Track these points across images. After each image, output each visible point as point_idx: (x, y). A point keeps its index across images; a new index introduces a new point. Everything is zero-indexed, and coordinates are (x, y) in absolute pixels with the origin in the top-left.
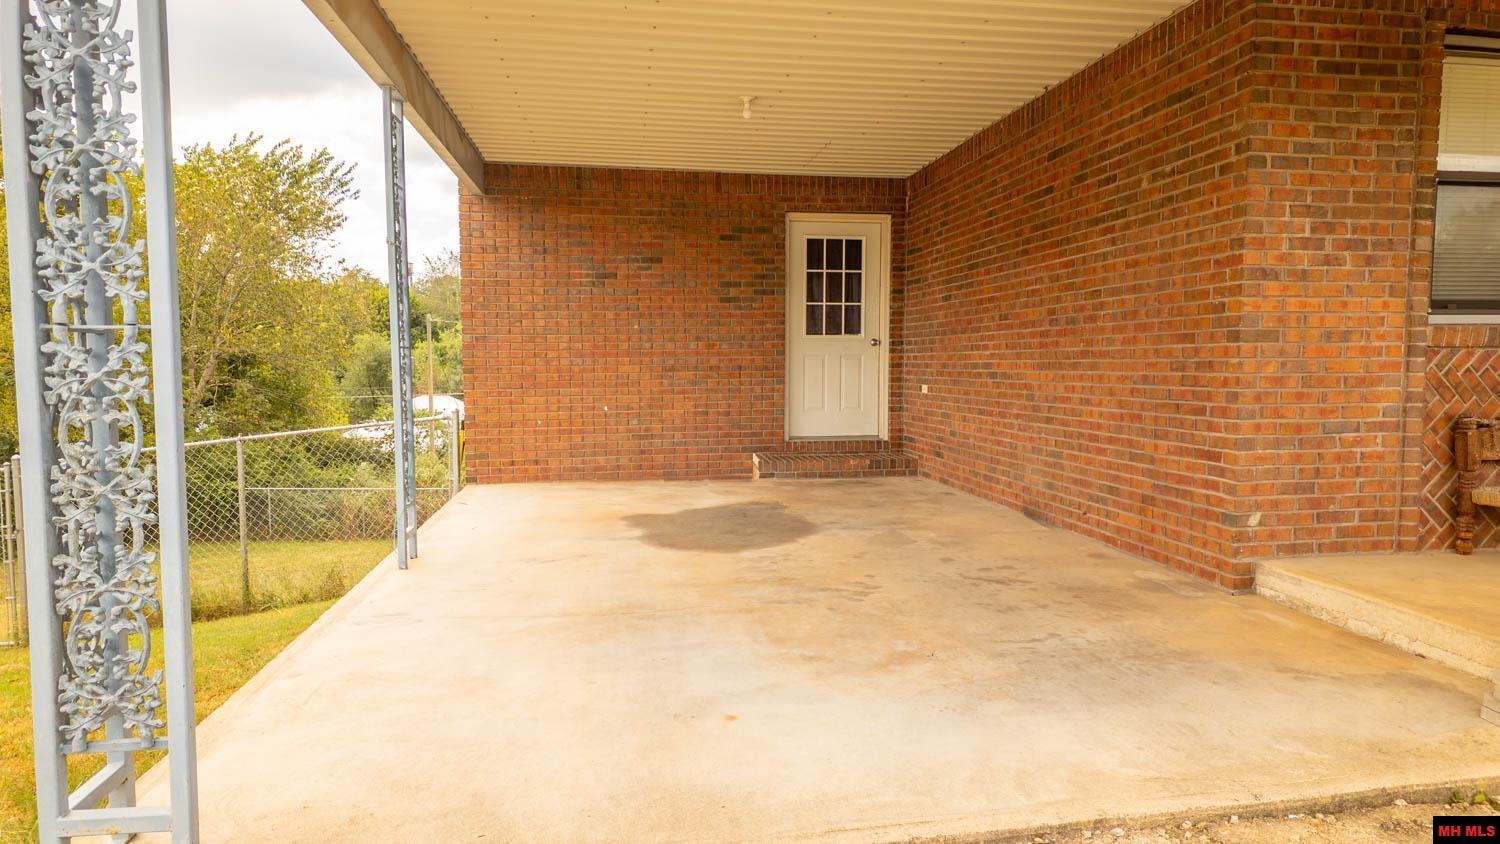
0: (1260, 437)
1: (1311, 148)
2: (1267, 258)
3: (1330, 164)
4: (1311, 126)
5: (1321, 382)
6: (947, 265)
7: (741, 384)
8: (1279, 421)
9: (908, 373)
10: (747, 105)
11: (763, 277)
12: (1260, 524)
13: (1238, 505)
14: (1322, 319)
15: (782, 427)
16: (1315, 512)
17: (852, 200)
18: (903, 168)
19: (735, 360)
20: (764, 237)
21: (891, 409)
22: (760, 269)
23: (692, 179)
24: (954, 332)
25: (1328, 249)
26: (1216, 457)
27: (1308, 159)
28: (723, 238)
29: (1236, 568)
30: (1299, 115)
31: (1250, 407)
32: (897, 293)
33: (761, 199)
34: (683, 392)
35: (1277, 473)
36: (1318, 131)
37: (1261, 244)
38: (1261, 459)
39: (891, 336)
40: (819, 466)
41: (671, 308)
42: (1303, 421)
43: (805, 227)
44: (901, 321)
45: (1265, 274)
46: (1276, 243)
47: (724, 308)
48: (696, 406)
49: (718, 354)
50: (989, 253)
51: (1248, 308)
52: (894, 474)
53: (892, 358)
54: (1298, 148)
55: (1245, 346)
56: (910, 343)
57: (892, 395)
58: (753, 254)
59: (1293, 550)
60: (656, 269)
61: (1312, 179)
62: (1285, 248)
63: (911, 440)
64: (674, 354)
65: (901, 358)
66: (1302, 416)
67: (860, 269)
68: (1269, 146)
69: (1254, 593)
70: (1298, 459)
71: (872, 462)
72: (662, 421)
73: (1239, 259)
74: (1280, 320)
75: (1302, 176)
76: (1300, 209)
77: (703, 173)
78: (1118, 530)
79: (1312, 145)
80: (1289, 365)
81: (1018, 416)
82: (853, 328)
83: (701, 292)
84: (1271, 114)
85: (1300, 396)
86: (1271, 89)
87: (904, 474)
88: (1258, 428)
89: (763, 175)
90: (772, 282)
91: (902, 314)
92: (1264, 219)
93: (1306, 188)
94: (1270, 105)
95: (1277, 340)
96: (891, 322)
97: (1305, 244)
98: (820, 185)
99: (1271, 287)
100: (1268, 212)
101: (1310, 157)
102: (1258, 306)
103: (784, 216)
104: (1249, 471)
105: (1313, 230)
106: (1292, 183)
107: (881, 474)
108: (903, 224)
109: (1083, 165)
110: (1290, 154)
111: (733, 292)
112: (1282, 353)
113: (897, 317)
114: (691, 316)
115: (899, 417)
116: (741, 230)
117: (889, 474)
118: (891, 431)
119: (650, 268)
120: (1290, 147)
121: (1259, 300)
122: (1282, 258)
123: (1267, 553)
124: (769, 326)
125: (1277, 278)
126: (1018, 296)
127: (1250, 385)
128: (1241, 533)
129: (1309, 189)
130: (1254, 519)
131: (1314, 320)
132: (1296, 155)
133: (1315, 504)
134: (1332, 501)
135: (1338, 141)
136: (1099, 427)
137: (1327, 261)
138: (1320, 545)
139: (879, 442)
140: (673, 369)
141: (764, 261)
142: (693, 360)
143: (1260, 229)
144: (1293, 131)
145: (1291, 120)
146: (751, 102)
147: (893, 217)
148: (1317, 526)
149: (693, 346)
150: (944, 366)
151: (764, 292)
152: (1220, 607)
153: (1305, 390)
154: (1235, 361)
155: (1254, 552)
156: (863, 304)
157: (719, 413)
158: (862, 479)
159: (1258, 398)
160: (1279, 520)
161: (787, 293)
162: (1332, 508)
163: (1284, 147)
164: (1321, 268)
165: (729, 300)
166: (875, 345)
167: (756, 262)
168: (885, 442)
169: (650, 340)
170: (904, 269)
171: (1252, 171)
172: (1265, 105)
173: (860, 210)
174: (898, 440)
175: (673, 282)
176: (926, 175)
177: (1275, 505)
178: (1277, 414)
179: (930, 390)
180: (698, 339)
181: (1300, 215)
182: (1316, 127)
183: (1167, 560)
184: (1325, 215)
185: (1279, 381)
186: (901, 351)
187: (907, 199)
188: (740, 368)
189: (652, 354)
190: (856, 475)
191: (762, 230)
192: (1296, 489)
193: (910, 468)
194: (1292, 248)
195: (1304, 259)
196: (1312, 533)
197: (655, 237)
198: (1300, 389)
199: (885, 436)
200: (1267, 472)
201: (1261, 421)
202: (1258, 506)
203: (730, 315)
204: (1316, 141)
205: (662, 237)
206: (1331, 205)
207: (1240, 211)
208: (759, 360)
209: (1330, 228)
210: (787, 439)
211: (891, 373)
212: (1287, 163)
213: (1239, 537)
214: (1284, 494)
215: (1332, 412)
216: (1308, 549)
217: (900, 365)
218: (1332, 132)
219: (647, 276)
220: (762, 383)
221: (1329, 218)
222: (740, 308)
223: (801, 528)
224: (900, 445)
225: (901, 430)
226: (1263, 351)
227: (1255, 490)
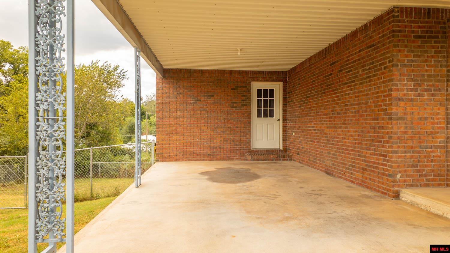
0: (399, 150)
1: (413, 61)
2: (400, 95)
3: (419, 66)
4: (412, 54)
5: (419, 133)
6: (300, 97)
7: (237, 132)
8: (406, 145)
9: (288, 129)
10: (239, 51)
11: (244, 100)
12: (401, 177)
13: (393, 171)
14: (418, 113)
15: (250, 145)
16: (419, 174)
17: (271, 78)
18: (286, 67)
19: (236, 125)
20: (244, 89)
21: (283, 140)
22: (243, 98)
23: (223, 72)
24: (303, 117)
25: (419, 92)
26: (386, 156)
27: (411, 64)
28: (232, 89)
29: (393, 191)
30: (408, 51)
31: (396, 141)
32: (285, 105)
33: (243, 78)
34: (220, 135)
35: (406, 161)
36: (414, 56)
37: (398, 90)
38: (400, 157)
39: (283, 118)
40: (261, 157)
41: (216, 110)
42: (413, 145)
43: (256, 86)
44: (286, 113)
45: (399, 100)
46: (402, 90)
47: (233, 110)
48: (224, 139)
49: (230, 123)
50: (313, 93)
51: (394, 110)
52: (284, 160)
53: (283, 125)
54: (408, 61)
55: (394, 122)
56: (289, 120)
57: (283, 136)
58: (241, 94)
59: (412, 186)
60: (212, 99)
61: (413, 71)
62: (405, 92)
63: (290, 150)
64: (217, 123)
65: (286, 124)
66: (413, 144)
67: (273, 98)
68: (399, 61)
69: (399, 199)
70: (412, 157)
71: (277, 156)
72: (214, 143)
73: (391, 95)
74: (405, 114)
75: (410, 69)
76: (410, 80)
77: (227, 70)
78: (355, 179)
79: (413, 60)
80: (408, 128)
81: (323, 143)
82: (271, 115)
83: (226, 105)
84: (399, 51)
85: (412, 137)
86: (399, 44)
87: (288, 160)
88: (399, 147)
89: (244, 71)
90: (247, 102)
91: (286, 111)
92: (398, 83)
93: (411, 73)
94: (399, 48)
95: (404, 120)
96: (283, 113)
97: (412, 90)
98: (261, 73)
99: (402, 103)
100: (400, 80)
101: (412, 64)
102: (397, 109)
103: (250, 83)
104: (396, 161)
105: (414, 86)
106: (407, 72)
107: (280, 160)
108: (286, 84)
109: (341, 67)
110: (406, 63)
111: (235, 105)
112: (406, 124)
113: (285, 112)
114: (222, 112)
115: (286, 142)
116: (238, 87)
117: (283, 160)
118: (283, 147)
119: (210, 98)
120: (406, 61)
121: (398, 107)
122: (404, 95)
123: (403, 187)
124: (246, 115)
125: (403, 101)
126: (322, 106)
127: (395, 134)
128: (394, 180)
129: (413, 73)
130: (399, 176)
131: (416, 114)
132: (407, 63)
133: (419, 171)
134: (424, 170)
135: (421, 59)
136: (348, 146)
137: (419, 95)
138: (420, 184)
139: (280, 150)
140: (217, 128)
141: (244, 96)
142: (223, 125)
143: (397, 85)
144: (407, 56)
145: (406, 53)
146: (240, 50)
147: (283, 82)
148: (419, 178)
149: (223, 121)
150: (299, 127)
151: (244, 105)
152: (389, 204)
153: (414, 135)
154: (391, 126)
155: (399, 186)
156: (274, 108)
157: (231, 141)
158: (275, 162)
159: (398, 138)
160: (407, 176)
161: (251, 105)
162: (424, 173)
163: (404, 61)
164: (417, 97)
165: (234, 107)
166: (278, 120)
167: (242, 96)
168: (282, 150)
169: (210, 119)
170: (287, 98)
171: (394, 68)
172: (397, 48)
173: (273, 80)
174: (285, 150)
175: (217, 102)
176: (293, 70)
177: (405, 171)
178: (405, 143)
179: (295, 134)
180: (225, 119)
181: (410, 81)
182: (414, 55)
183: (371, 188)
184: (418, 81)
185: (405, 133)
186: (286, 122)
187: (287, 77)
188: (237, 127)
189: (211, 123)
190: (273, 160)
191: (244, 87)
192: (412, 166)
193: (289, 158)
194: (407, 91)
195: (412, 95)
196: (418, 180)
197: (212, 89)
198: (412, 135)
199: (282, 148)
200: (402, 161)
201: (400, 145)
202: (400, 172)
203: (234, 112)
204: (414, 59)
205: (214, 89)
206: (419, 78)
207: (391, 80)
208: (243, 125)
209: (420, 85)
210: (251, 149)
211: (283, 129)
212: (405, 66)
213: (394, 181)
214: (408, 168)
215: (423, 142)
216: (417, 186)
217: (286, 127)
218: (419, 56)
219: (210, 101)
220: (244, 132)
221: (419, 82)
222: (237, 110)
223: (255, 177)
224: (286, 151)
225: (286, 146)
226: (399, 123)
227: (398, 167)
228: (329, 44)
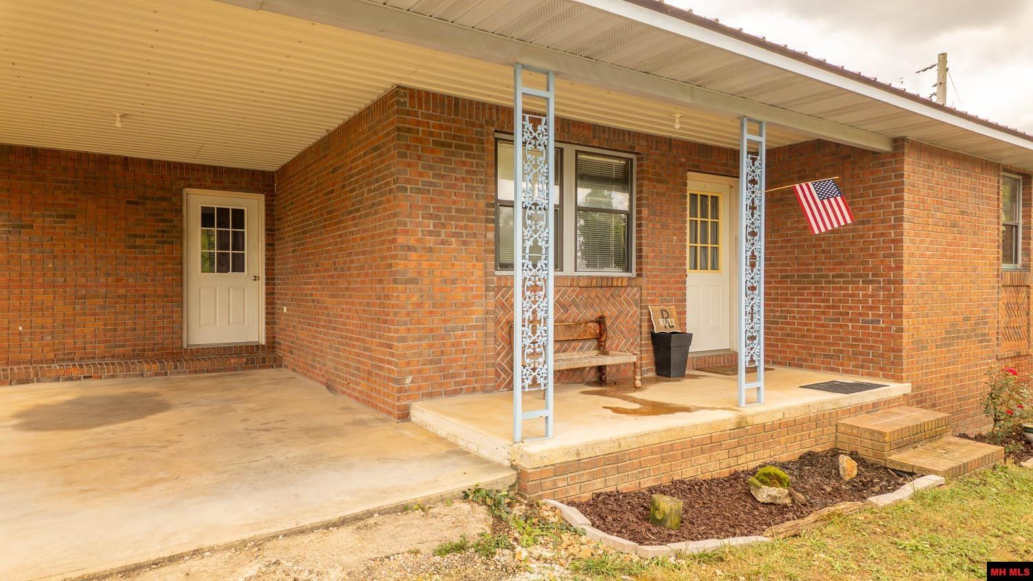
0: (410, 335)
1: (431, 184)
2: (411, 241)
3: (441, 193)
4: (431, 173)
5: (442, 305)
6: (294, 230)
7: (145, 307)
8: (420, 326)
9: (278, 299)
10: (118, 119)
11: (164, 231)
12: (412, 382)
13: (399, 373)
14: (441, 273)
15: (181, 338)
16: (442, 374)
17: (235, 183)
18: (270, 162)
19: (141, 290)
20: (164, 204)
21: (267, 323)
22: (161, 226)
23: (104, 160)
24: (297, 273)
25: (443, 236)
26: (390, 347)
27: (430, 190)
28: (129, 203)
29: (399, 408)
30: (424, 167)
31: (404, 319)
32: (270, 246)
33: (162, 177)
34: (94, 314)
35: (420, 354)
36: (435, 176)
37: (406, 232)
38: (412, 347)
39: (266, 274)
40: (206, 365)
41: (82, 252)
42: (433, 326)
43: (198, 199)
44: (273, 265)
45: (409, 248)
46: (414, 233)
47: (132, 252)
48: (105, 325)
49: (125, 286)
50: (310, 225)
51: (400, 267)
52: (265, 367)
53: (267, 289)
54: (424, 184)
55: (400, 287)
56: (278, 279)
57: (267, 313)
58: (156, 215)
59: (431, 395)
60: (69, 223)
61: (432, 200)
62: (420, 235)
63: (279, 344)
64: (85, 286)
65: (274, 289)
66: (433, 323)
67: (244, 228)
68: (409, 181)
69: (409, 420)
70: (431, 346)
71: (248, 360)
72: (74, 337)
73: (394, 240)
74: (419, 273)
75: (426, 198)
76: (427, 216)
77: (114, 156)
78: (361, 392)
79: (432, 183)
80: (425, 297)
81: (324, 326)
82: (239, 266)
83: (110, 241)
84: (409, 165)
85: (431, 313)
86: (408, 152)
87: (272, 367)
88: (409, 330)
89: (164, 161)
90: (173, 235)
91: (274, 259)
92: (408, 220)
93: (429, 205)
94: (408, 160)
95: (418, 283)
96: (266, 264)
97: (430, 233)
98: (209, 171)
99: (413, 255)
100: (410, 216)
101: (431, 188)
102: (407, 265)
103: (181, 191)
104: (404, 354)
105: (434, 227)
106: (422, 202)
107: (255, 368)
108: (273, 201)
109: (345, 179)
110: (420, 186)
111: (138, 241)
112: (420, 290)
113: (270, 261)
114: (101, 258)
115: (273, 328)
116: (146, 198)
117: (261, 367)
118: (267, 338)
119: (64, 222)
120: (420, 183)
121: (407, 262)
122: (418, 240)
123: (416, 399)
124: (168, 266)
125: (416, 251)
126: (322, 253)
127: (403, 307)
128: (401, 388)
129: (432, 205)
130: (408, 380)
131: (437, 273)
132: (424, 187)
133: (442, 369)
134: (451, 367)
135: (445, 182)
136: (352, 332)
137: (443, 242)
138: (445, 392)
139: (258, 346)
140: (84, 297)
141: (164, 221)
142: (103, 291)
143: (405, 224)
144: (421, 175)
145: (420, 169)
146: (122, 116)
147: (266, 196)
148: (443, 381)
149: (102, 280)
150: (293, 295)
151: (164, 242)
152: (390, 429)
153: (434, 310)
154: (395, 294)
155: (409, 398)
156: (246, 252)
157: (126, 330)
158: (241, 372)
159: (408, 314)
160: (422, 379)
161: (185, 243)
162: (451, 371)
163: (417, 182)
164: (439, 246)
165: (135, 247)
166: (255, 280)
167: (158, 221)
168: (262, 346)
169: (62, 275)
170: (274, 230)
171: (400, 194)
172: (405, 160)
173: (241, 189)
174: (272, 344)
175: (85, 233)
176: (284, 169)
177: (420, 371)
178: (419, 322)
179: (287, 309)
180: (108, 275)
181: (427, 218)
182: (434, 174)
183: (375, 406)
184: (440, 218)
185: (420, 305)
186: (274, 284)
187: (275, 185)
188: (145, 296)
189: (64, 287)
190: (235, 369)
191: (163, 199)
192: (431, 362)
193: (277, 363)
194: (423, 235)
195: (431, 241)
196: (441, 385)
197: (69, 199)
198: (431, 309)
199: (263, 342)
200: (414, 354)
201: (410, 326)
202: (411, 373)
203: (136, 258)
204: (434, 180)
205: (76, 200)
206: (443, 214)
207: (395, 215)
208: (160, 290)
209: (443, 226)
210: (185, 346)
211: (267, 299)
212: (419, 191)
213: (400, 391)
214: (425, 365)
215: (449, 321)
216: (440, 394)
217: (273, 294)
218: (441, 177)
219: (61, 228)
220: (164, 307)
221: (443, 221)
222: (145, 253)
224: (274, 348)
225: (274, 337)
226: (410, 289)
227: (408, 364)
228: (328, 131)
